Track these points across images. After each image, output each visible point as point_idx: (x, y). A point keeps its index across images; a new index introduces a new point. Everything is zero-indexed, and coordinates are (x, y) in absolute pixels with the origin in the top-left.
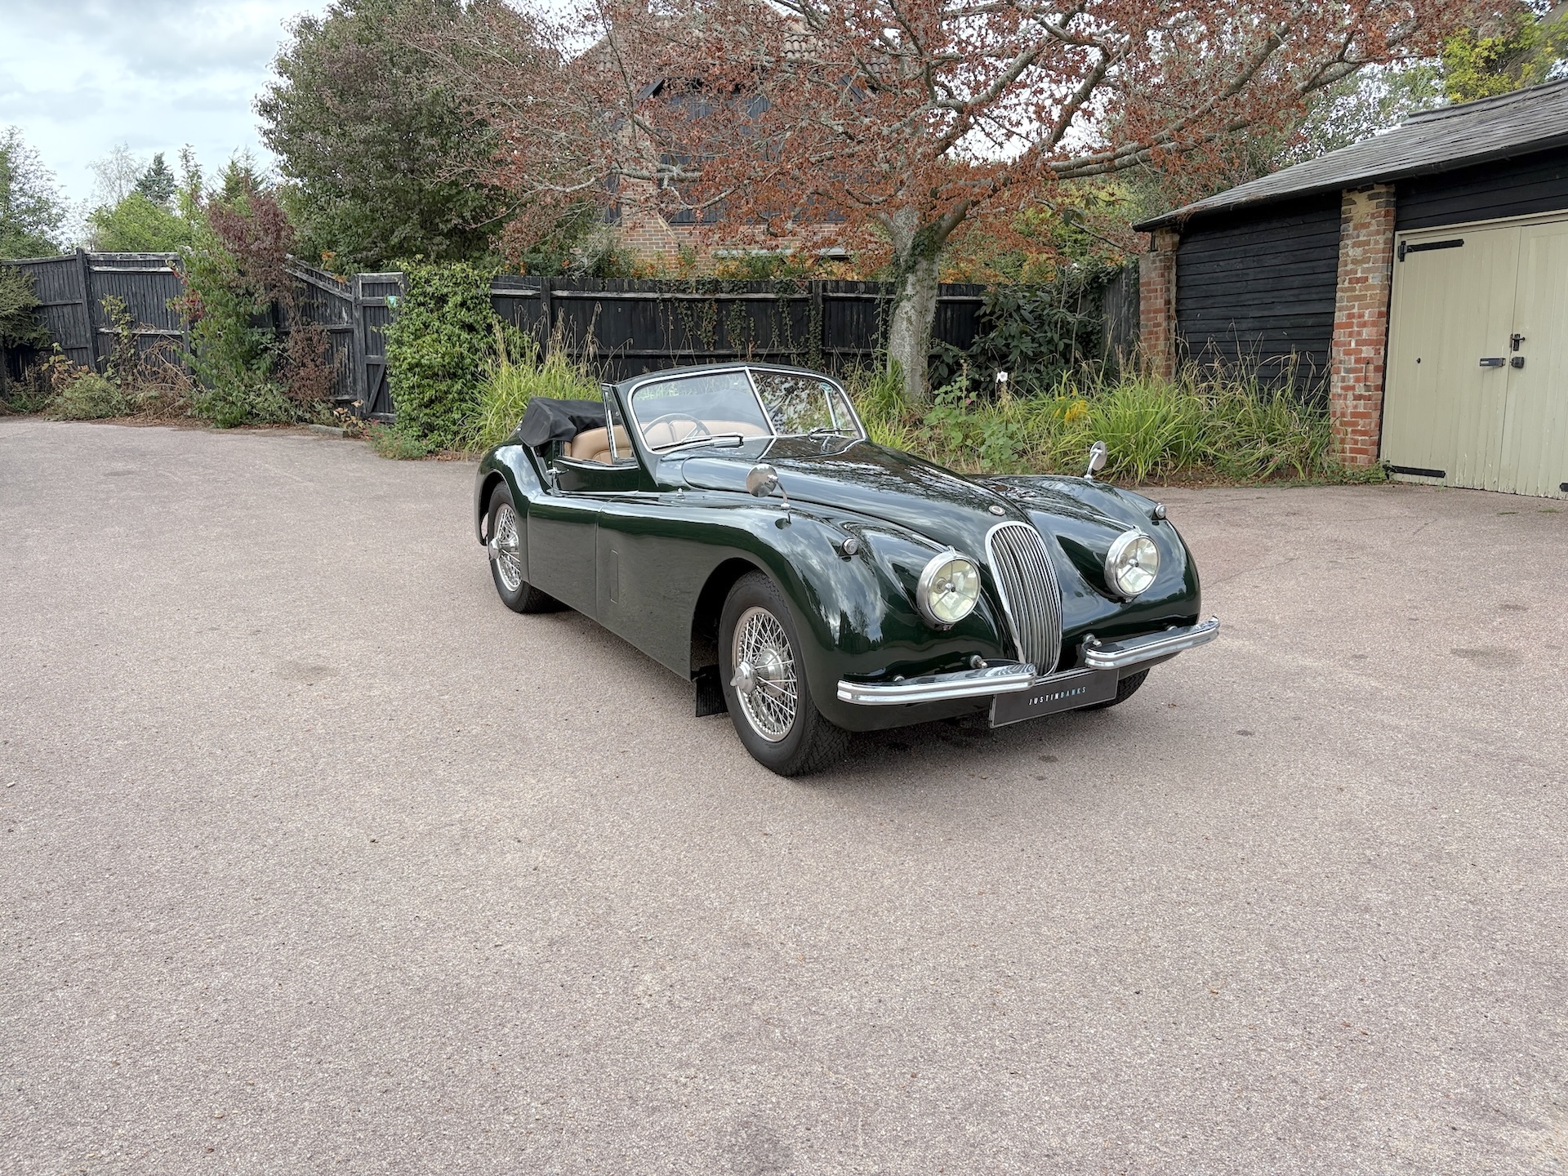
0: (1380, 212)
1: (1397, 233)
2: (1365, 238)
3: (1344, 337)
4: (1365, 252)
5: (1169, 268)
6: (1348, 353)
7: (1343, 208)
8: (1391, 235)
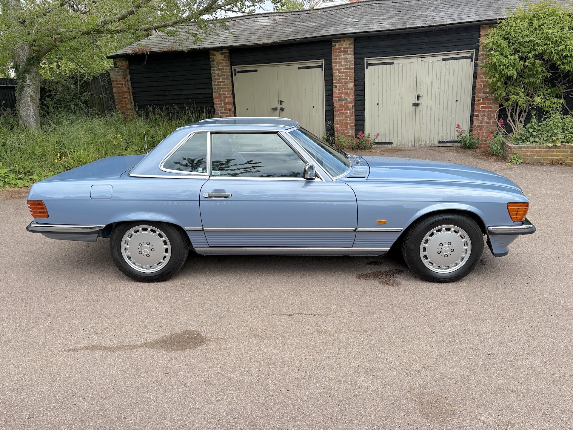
0: (226, 59)
1: (233, 66)
2: (221, 68)
3: (218, 101)
4: (222, 72)
5: (126, 75)
6: (220, 107)
7: (210, 56)
8: (230, 67)
